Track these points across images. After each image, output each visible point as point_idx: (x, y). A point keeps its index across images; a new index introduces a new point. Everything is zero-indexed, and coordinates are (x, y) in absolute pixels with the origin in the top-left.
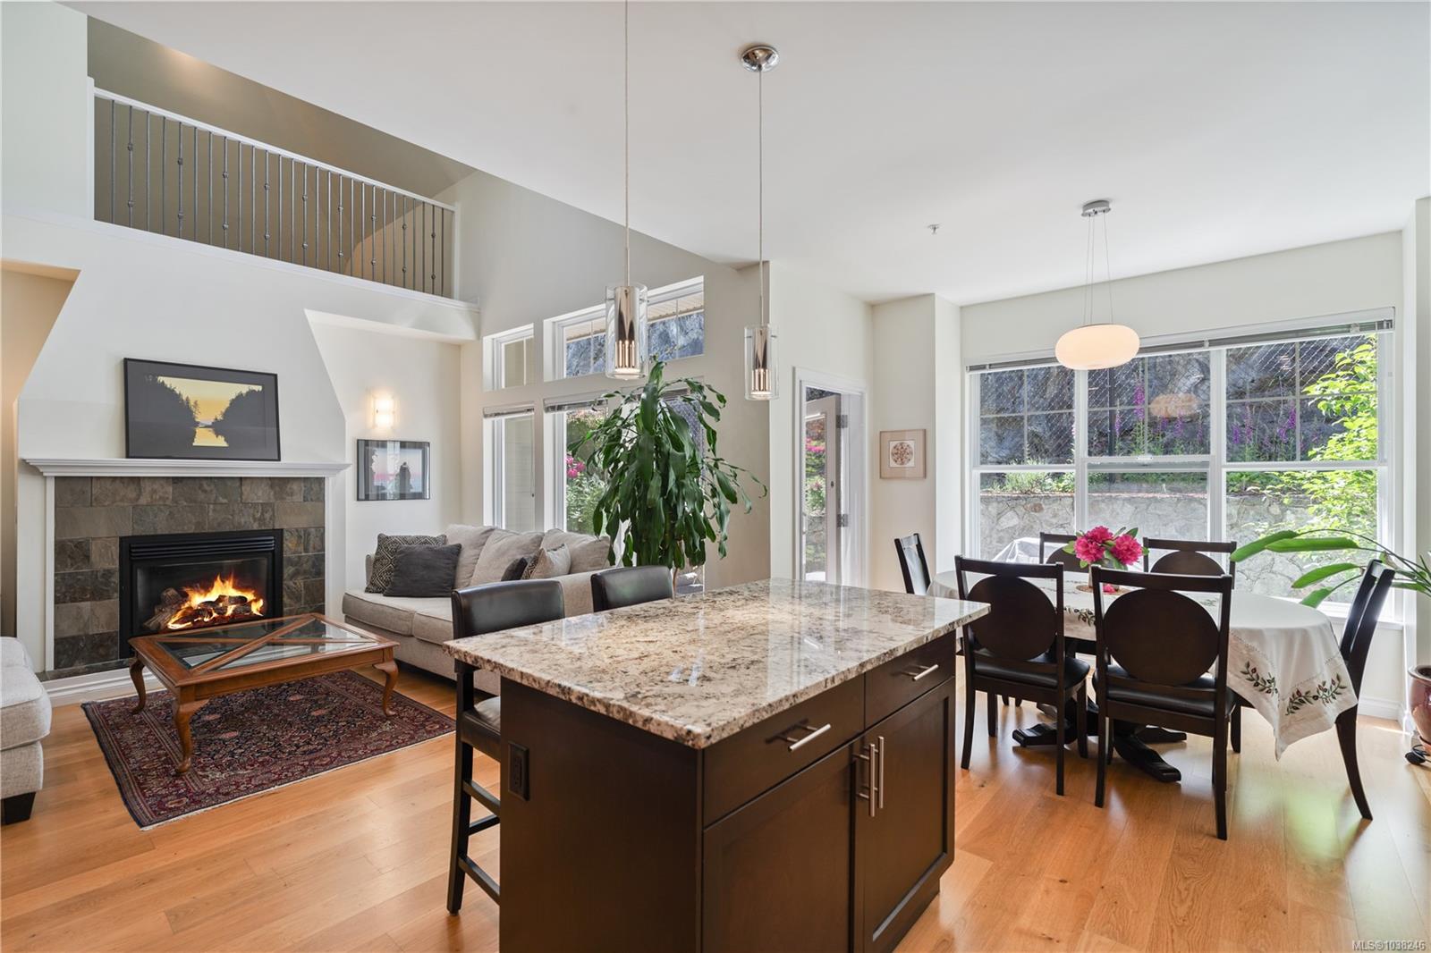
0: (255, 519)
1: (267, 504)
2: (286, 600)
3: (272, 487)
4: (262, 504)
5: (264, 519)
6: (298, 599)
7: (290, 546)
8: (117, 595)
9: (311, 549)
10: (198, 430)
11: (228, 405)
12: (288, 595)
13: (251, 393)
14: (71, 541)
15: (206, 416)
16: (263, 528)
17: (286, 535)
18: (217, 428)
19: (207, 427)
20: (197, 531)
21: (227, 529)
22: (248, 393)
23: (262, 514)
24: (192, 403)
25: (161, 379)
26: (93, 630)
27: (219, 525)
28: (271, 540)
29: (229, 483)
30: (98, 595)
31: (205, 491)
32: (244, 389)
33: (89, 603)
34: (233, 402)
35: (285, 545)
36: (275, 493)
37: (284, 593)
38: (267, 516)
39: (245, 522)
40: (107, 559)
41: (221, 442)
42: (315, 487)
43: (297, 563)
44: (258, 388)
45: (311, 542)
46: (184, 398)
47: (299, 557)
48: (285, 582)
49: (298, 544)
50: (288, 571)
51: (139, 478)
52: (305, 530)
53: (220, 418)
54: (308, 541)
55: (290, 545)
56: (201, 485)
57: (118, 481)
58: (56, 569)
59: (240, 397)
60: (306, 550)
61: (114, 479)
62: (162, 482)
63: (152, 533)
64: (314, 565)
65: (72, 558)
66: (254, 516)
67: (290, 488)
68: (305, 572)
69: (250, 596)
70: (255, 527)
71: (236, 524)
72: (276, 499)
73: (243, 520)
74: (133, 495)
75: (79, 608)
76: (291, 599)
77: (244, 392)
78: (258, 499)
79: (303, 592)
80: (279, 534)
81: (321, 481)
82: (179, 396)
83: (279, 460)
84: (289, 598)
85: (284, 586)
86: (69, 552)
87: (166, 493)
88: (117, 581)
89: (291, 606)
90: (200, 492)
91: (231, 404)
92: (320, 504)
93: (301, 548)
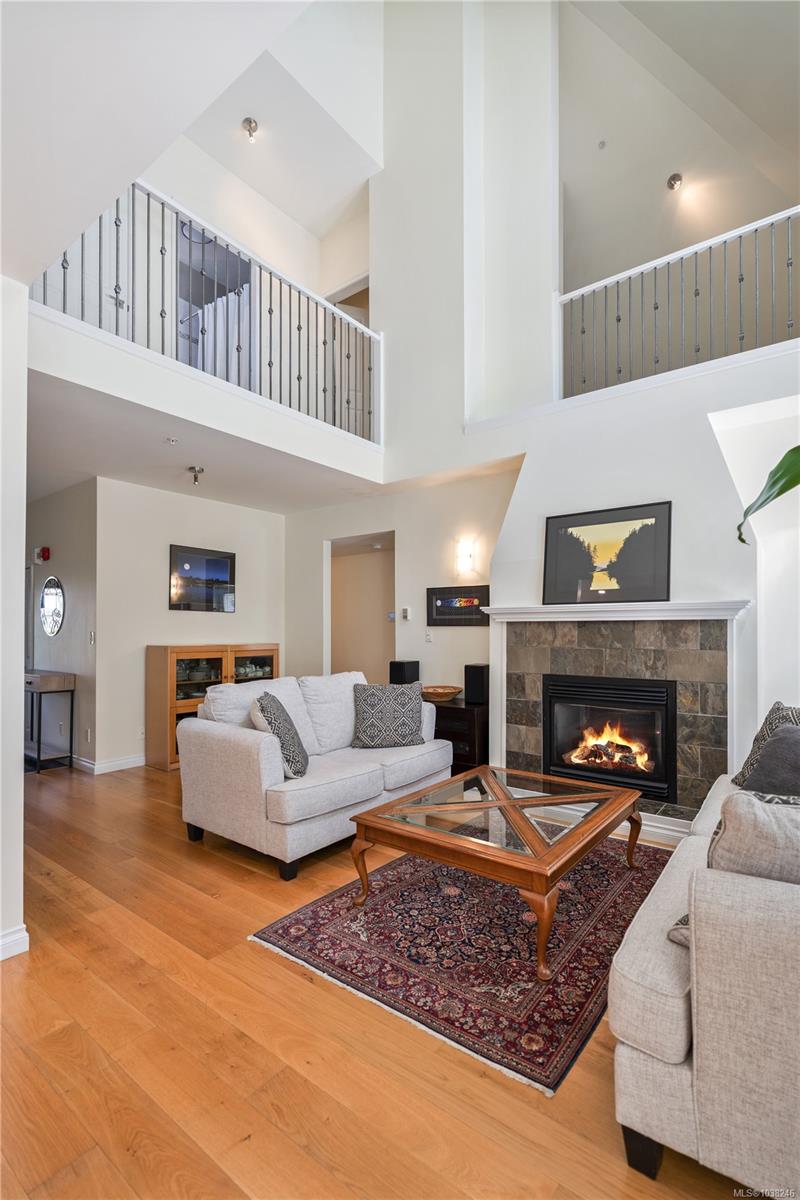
0: (647, 668)
1: (658, 651)
2: (679, 765)
3: (664, 631)
4: (654, 651)
5: (657, 668)
6: (694, 768)
7: (685, 703)
8: (541, 724)
9: (710, 710)
10: (595, 574)
11: (622, 545)
12: (682, 760)
13: (645, 527)
14: (515, 674)
15: (601, 561)
16: (655, 678)
17: (679, 688)
18: (612, 570)
19: (603, 570)
20: (597, 675)
21: (621, 675)
22: (641, 529)
23: (654, 663)
24: (592, 549)
25: (570, 530)
26: (527, 751)
27: (615, 669)
28: (663, 692)
29: (623, 627)
30: (531, 722)
31: (602, 636)
32: (637, 525)
33: (524, 727)
34: (628, 541)
35: (678, 701)
36: (668, 639)
37: (678, 756)
38: (659, 664)
39: (638, 670)
40: (535, 694)
41: (614, 585)
42: (716, 632)
43: (693, 723)
44: (651, 521)
45: (709, 701)
46: (586, 545)
47: (695, 717)
48: (678, 744)
49: (694, 702)
50: (682, 732)
51: (554, 622)
52: (703, 685)
53: (614, 559)
54: (706, 701)
55: (684, 701)
56: (599, 629)
57: (541, 627)
58: (507, 696)
59: (633, 534)
60: (704, 710)
61: (539, 623)
62: (571, 626)
63: (563, 674)
64: (713, 730)
65: (516, 688)
66: (646, 664)
67: (685, 633)
68: (702, 737)
69: (635, 748)
70: (648, 676)
71: (630, 672)
72: (668, 645)
73: (635, 668)
74: (550, 638)
75: (518, 729)
76: (686, 765)
77: (637, 528)
78: (650, 645)
79: (700, 761)
80: (670, 687)
81: (722, 624)
82: (582, 543)
83: (668, 600)
84: (683, 763)
85: (678, 749)
86: (515, 682)
87: (572, 636)
88: (541, 712)
89: (685, 774)
90: (598, 636)
91: (625, 544)
92: (721, 653)
93: (698, 707)
